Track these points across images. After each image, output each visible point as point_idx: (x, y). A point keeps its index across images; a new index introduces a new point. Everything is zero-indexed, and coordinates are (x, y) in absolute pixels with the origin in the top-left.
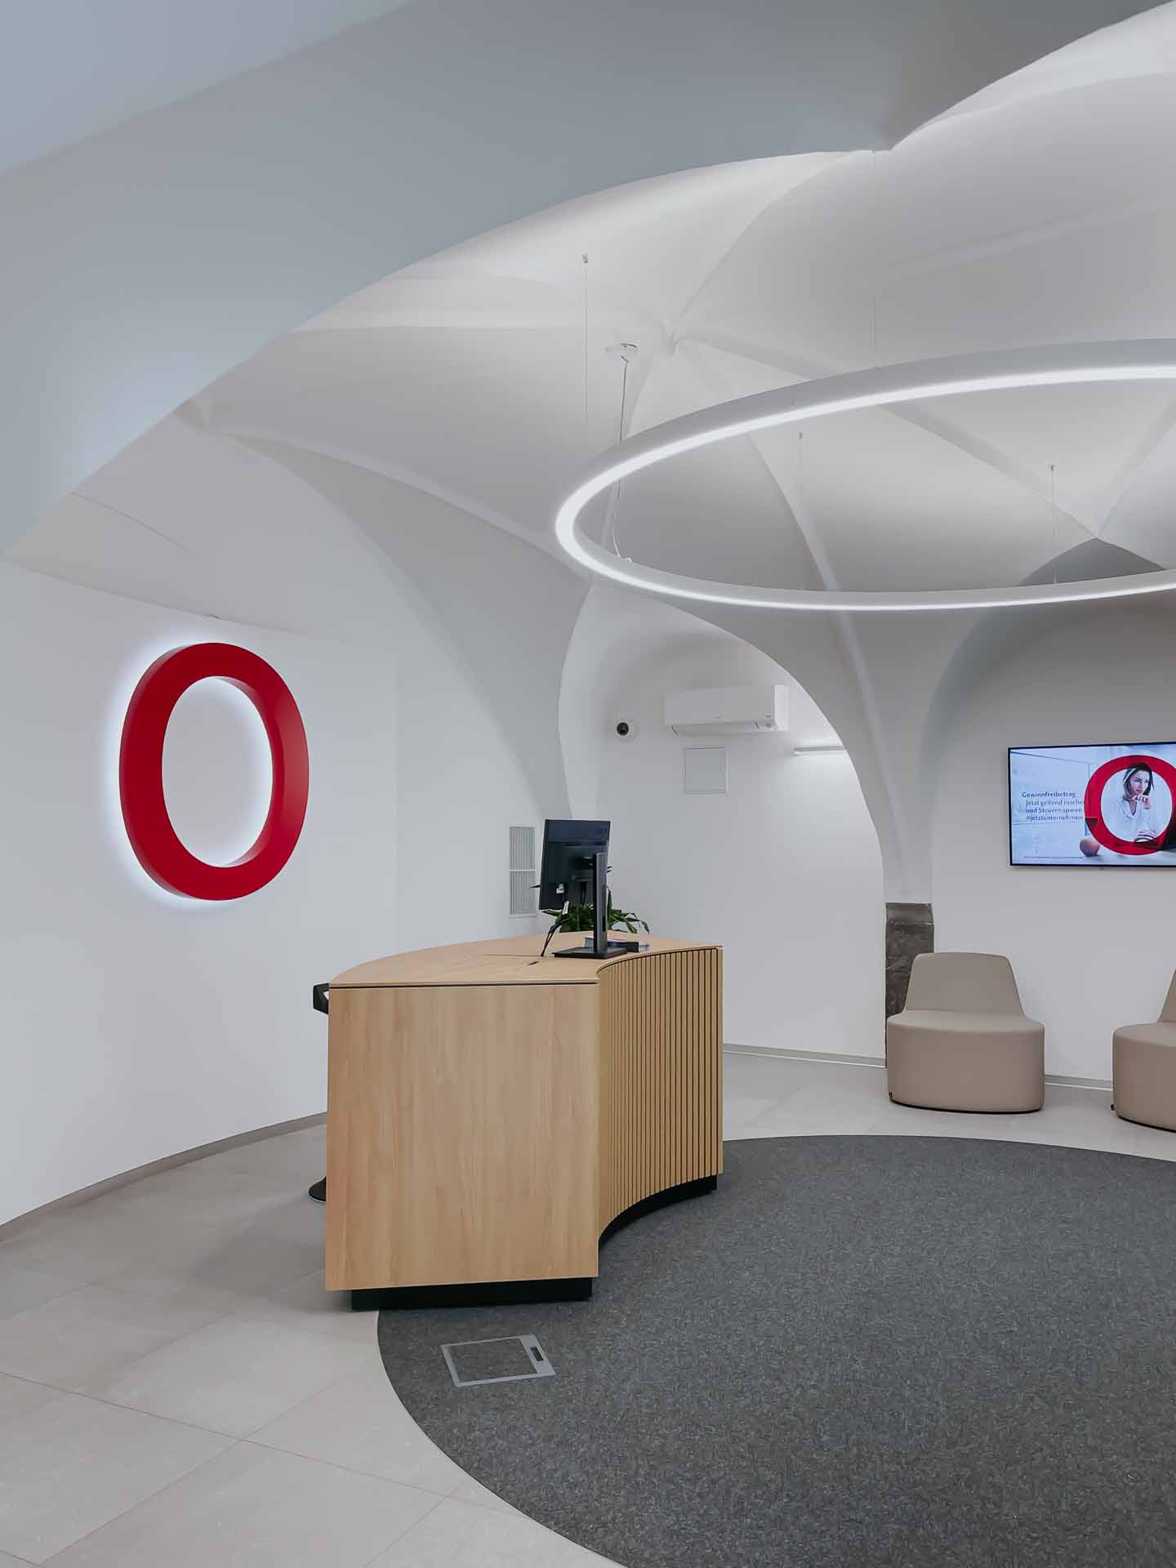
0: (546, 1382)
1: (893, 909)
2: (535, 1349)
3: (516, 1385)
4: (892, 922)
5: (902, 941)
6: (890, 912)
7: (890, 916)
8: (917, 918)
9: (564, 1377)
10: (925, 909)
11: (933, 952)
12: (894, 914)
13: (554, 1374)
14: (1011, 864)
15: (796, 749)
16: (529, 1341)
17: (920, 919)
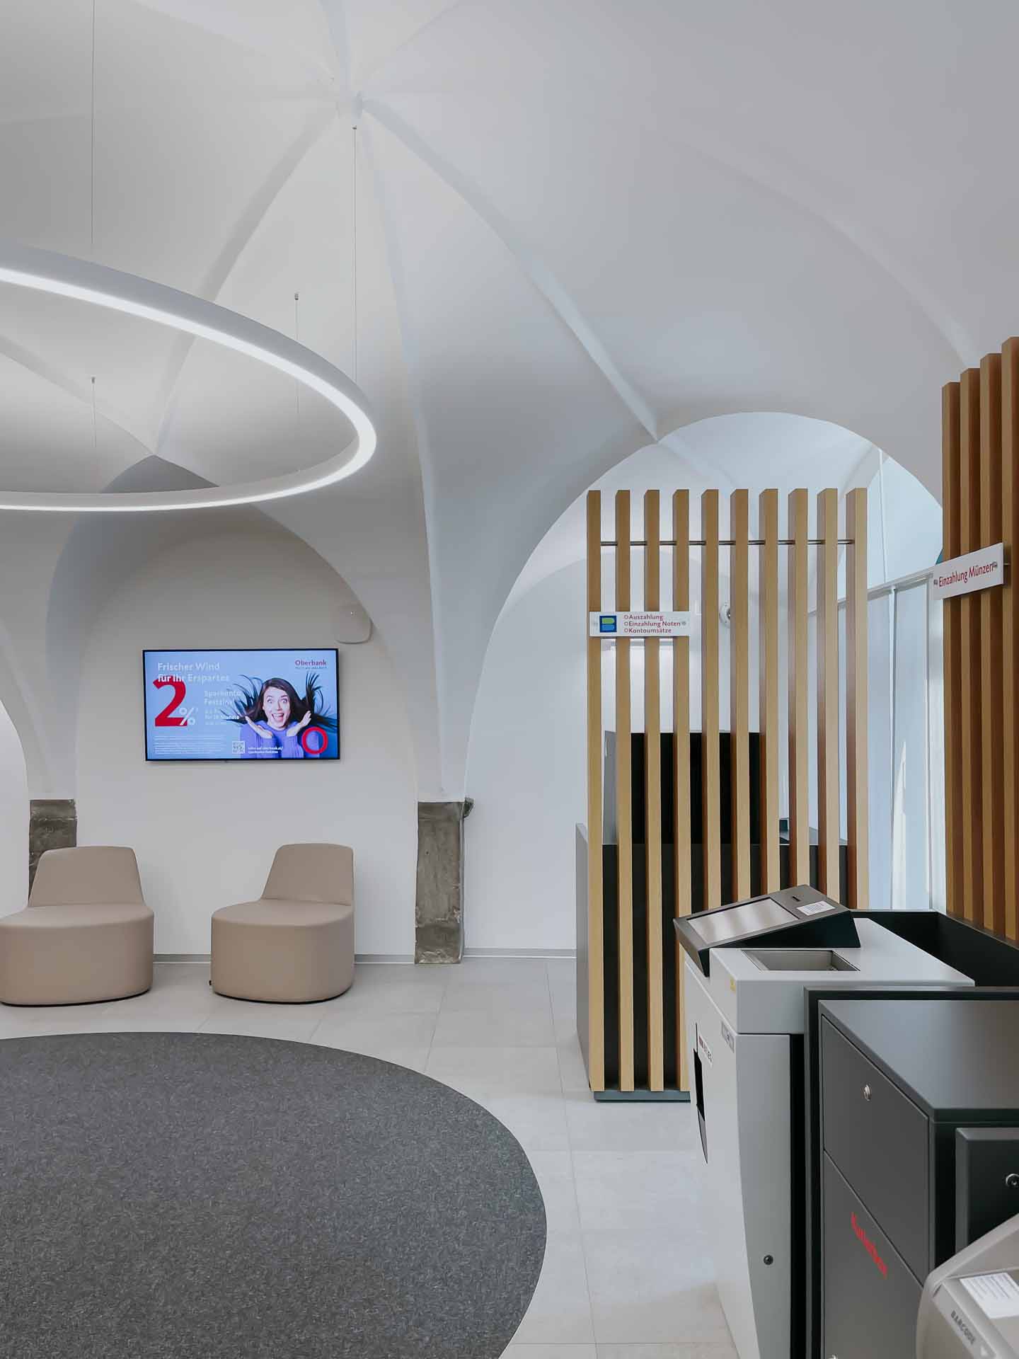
1: (37, 805)
4: (35, 819)
5: (45, 837)
6: (35, 808)
7: (35, 812)
10: (68, 805)
11: (75, 845)
12: (37, 810)
14: (147, 760)
17: (62, 814)
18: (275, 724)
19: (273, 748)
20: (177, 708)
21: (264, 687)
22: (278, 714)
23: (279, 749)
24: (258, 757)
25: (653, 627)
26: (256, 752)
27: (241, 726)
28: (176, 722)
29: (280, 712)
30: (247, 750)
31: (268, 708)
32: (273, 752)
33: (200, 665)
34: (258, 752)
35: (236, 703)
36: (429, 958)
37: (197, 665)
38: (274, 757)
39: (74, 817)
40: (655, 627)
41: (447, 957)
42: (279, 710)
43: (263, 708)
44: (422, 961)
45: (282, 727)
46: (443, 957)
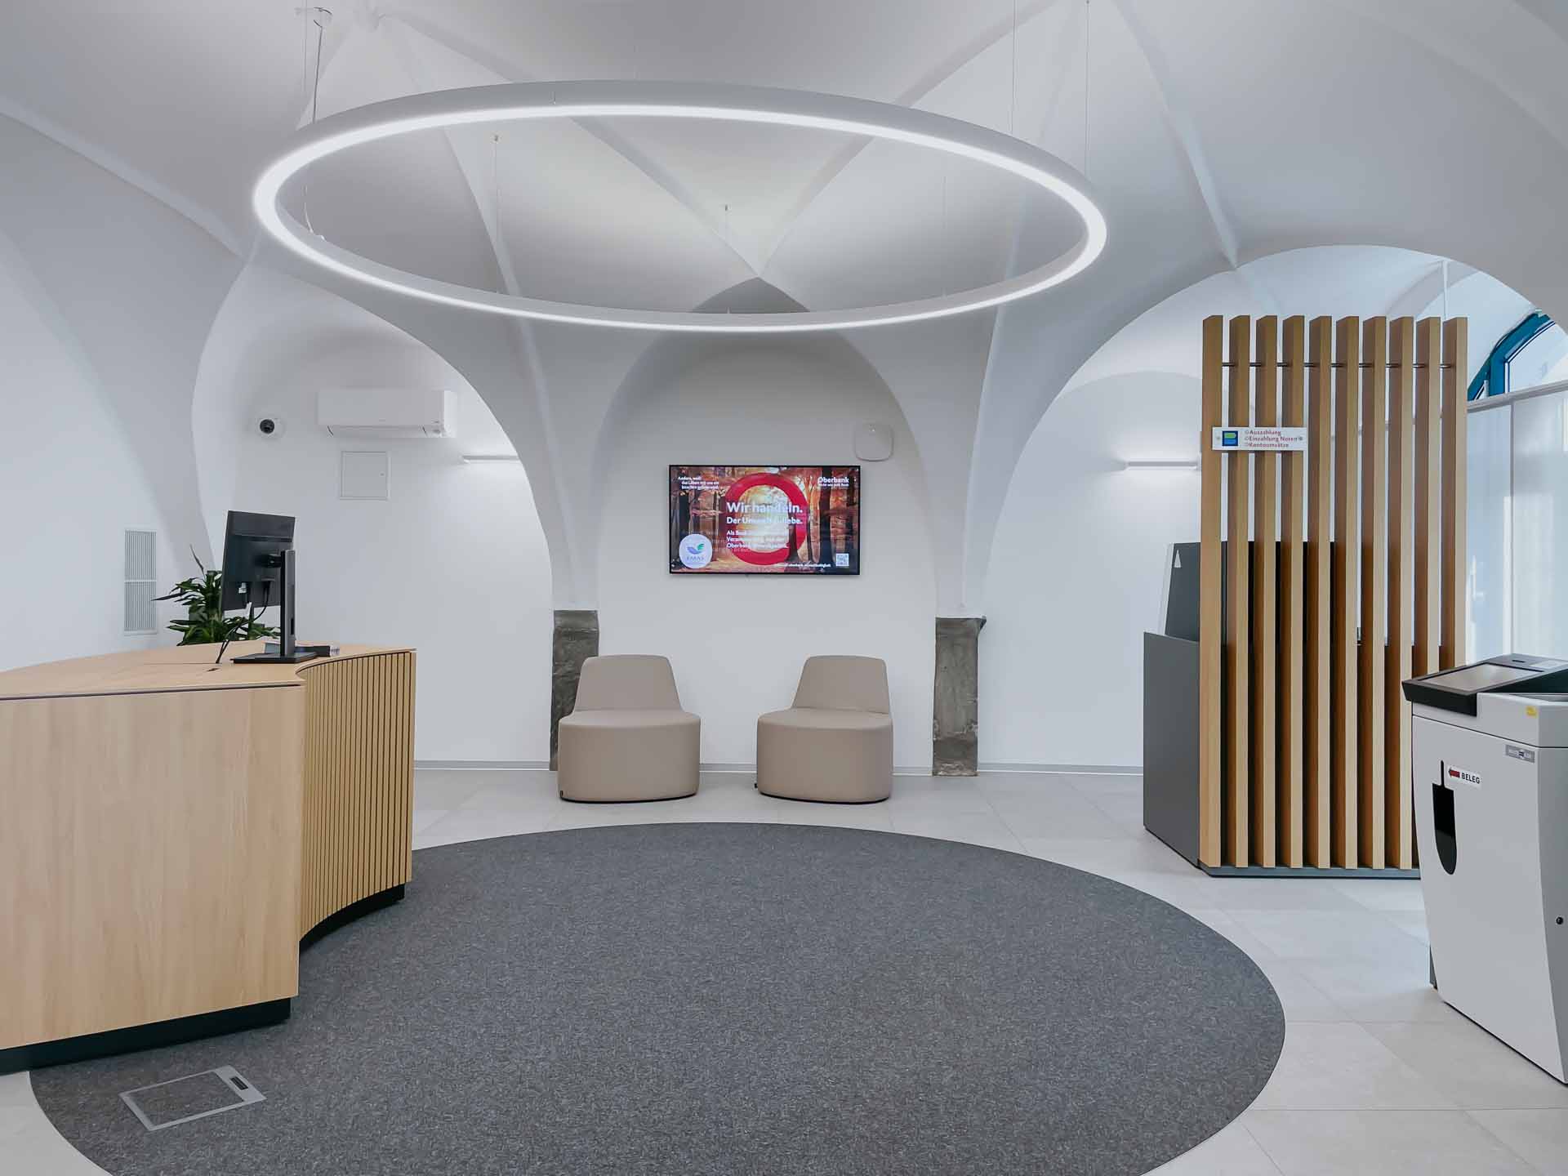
0: (257, 1108)
1: (561, 616)
2: (235, 1080)
3: (222, 1117)
4: (561, 629)
5: (569, 647)
6: (558, 618)
7: (559, 623)
8: (584, 625)
9: (277, 1099)
10: (591, 616)
11: (597, 655)
12: (561, 621)
13: (265, 1098)
14: (671, 573)
15: (465, 457)
16: (226, 1073)
17: (586, 625)
25: (1272, 442)
36: (947, 770)
39: (597, 628)
40: (1274, 442)
41: (965, 769)
44: (940, 773)
46: (961, 769)
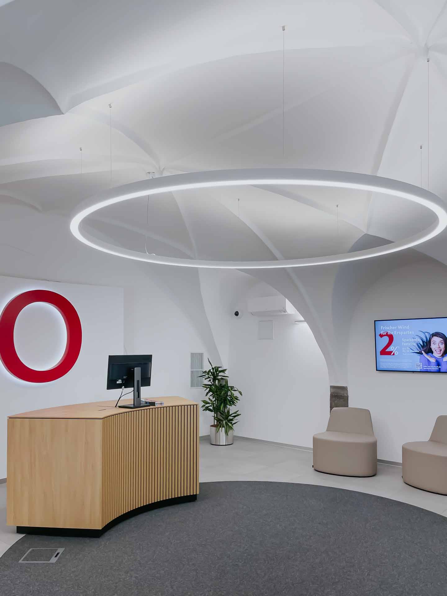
1: (333, 388)
2: (58, 554)
4: (332, 394)
5: (336, 402)
8: (342, 392)
10: (344, 389)
11: (348, 406)
12: (333, 390)
14: (377, 370)
15: (295, 321)
16: (60, 550)
18: (437, 354)
19: (436, 367)
20: (390, 347)
21: (431, 337)
22: (438, 350)
23: (439, 367)
24: (429, 371)
26: (427, 369)
27: (420, 356)
28: (389, 353)
29: (439, 349)
30: (423, 367)
31: (433, 347)
32: (436, 369)
33: (400, 326)
34: (428, 369)
35: (417, 344)
37: (398, 326)
38: (437, 371)
39: (347, 394)
42: (439, 348)
43: (431, 347)
45: (440, 356)
